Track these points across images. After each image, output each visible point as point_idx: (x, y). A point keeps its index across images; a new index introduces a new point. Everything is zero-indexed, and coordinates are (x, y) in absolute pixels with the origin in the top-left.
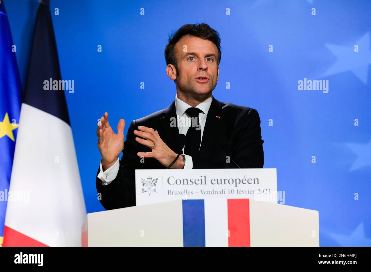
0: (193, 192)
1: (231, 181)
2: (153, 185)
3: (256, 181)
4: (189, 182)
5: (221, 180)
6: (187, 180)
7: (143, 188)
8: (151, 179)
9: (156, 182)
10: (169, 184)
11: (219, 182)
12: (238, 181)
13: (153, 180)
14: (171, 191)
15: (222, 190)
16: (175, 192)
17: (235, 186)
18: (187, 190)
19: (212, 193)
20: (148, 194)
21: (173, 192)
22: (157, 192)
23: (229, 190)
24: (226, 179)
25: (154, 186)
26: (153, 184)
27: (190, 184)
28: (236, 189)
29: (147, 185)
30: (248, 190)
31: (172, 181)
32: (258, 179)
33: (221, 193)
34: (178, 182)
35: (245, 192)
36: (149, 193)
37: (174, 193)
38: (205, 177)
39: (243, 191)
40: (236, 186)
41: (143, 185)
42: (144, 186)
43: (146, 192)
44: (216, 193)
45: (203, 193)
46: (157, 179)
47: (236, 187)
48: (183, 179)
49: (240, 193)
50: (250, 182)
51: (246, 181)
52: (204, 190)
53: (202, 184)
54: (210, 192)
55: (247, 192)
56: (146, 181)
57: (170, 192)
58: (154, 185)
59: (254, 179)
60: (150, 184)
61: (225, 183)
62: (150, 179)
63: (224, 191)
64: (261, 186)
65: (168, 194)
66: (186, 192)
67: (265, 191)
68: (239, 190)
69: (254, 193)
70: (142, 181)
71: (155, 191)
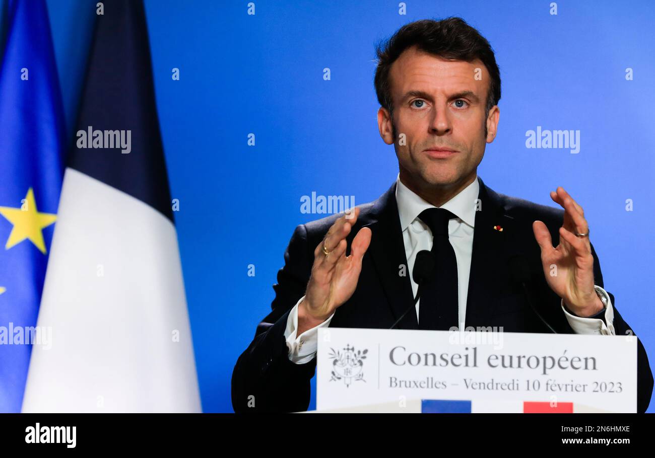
0: (445, 382)
1: (533, 362)
3: (590, 362)
4: (438, 360)
5: (511, 357)
6: (434, 356)
7: (333, 370)
8: (353, 349)
9: (364, 358)
10: (393, 365)
11: (507, 363)
12: (549, 363)
13: (356, 352)
14: (396, 379)
15: (513, 380)
16: (406, 382)
17: (542, 372)
18: (432, 378)
19: (490, 386)
20: (345, 383)
21: (400, 382)
22: (364, 381)
23: (528, 381)
24: (522, 356)
25: (358, 367)
26: (356, 362)
27: (441, 365)
28: (543, 380)
29: (343, 364)
30: (571, 383)
31: (400, 356)
32: (594, 359)
33: (511, 387)
34: (414, 359)
35: (564, 386)
36: (348, 381)
37: (403, 384)
38: (475, 349)
39: (559, 385)
40: (545, 373)
41: (335, 362)
42: (336, 366)
43: (339, 378)
44: (499, 386)
45: (470, 387)
46: (365, 352)
47: (545, 375)
48: (425, 353)
49: (553, 388)
50: (576, 364)
51: (567, 362)
52: (471, 380)
53: (467, 365)
54: (484, 384)
55: (569, 388)
56: (342, 355)
57: (395, 382)
58: (358, 364)
59: (586, 359)
60: (350, 360)
61: (519, 366)
62: (350, 351)
63: (518, 384)
64: (601, 375)
65: (391, 386)
66: (431, 383)
67: (609, 387)
68: (550, 383)
69: (584, 390)
70: (331, 354)
71: (360, 377)
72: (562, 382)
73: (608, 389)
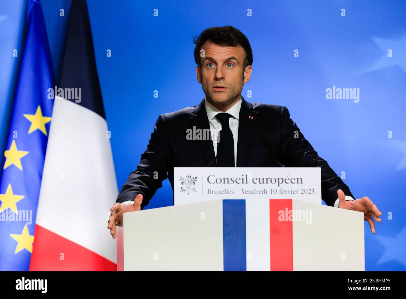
0: (233, 191)
1: (273, 181)
3: (300, 180)
4: (230, 181)
5: (263, 179)
6: (228, 179)
7: (182, 187)
8: (190, 177)
9: (196, 181)
10: (209, 183)
11: (261, 181)
12: (281, 181)
13: (192, 178)
14: (210, 190)
15: (264, 189)
18: (227, 189)
19: (254, 192)
20: (187, 193)
21: (212, 191)
22: (196, 191)
23: (271, 190)
24: (268, 178)
25: (194, 185)
26: (192, 183)
28: (278, 189)
29: (186, 184)
30: (291, 190)
31: (212, 180)
33: (263, 192)
34: (219, 181)
35: (288, 192)
36: (188, 192)
37: (214, 192)
38: (247, 175)
39: (285, 191)
40: (279, 186)
41: (182, 183)
42: (183, 185)
43: (184, 190)
44: (258, 192)
45: (245, 193)
46: (196, 178)
49: (283, 192)
50: (293, 181)
51: (289, 180)
52: (245, 189)
53: (243, 183)
54: (251, 191)
55: (290, 192)
56: (185, 180)
58: (193, 184)
59: (298, 179)
60: (189, 182)
61: (267, 183)
62: (189, 178)
63: (266, 191)
64: (305, 186)
65: (208, 193)
66: (227, 192)
67: (309, 191)
68: (281, 190)
69: (297, 193)
70: (180, 179)
71: (194, 189)
72: (287, 190)
73: (308, 193)
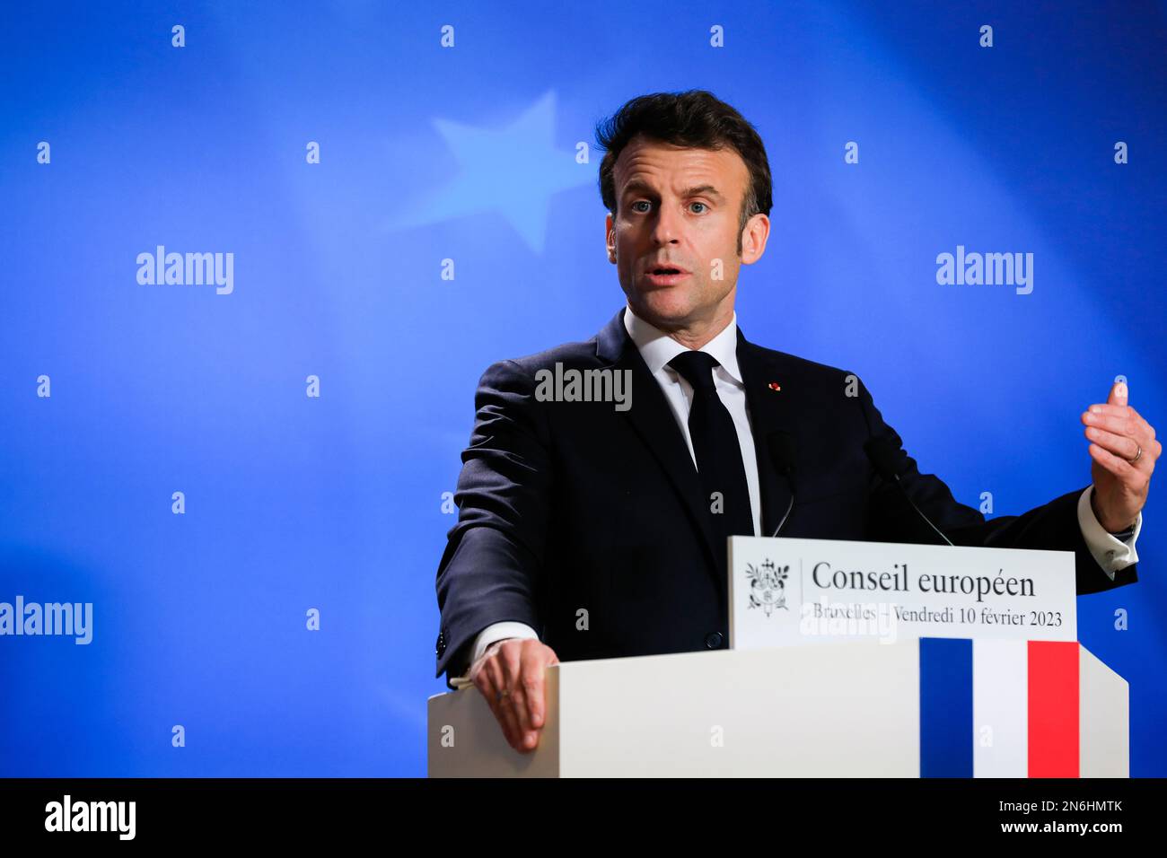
1: (967, 585)
2: (776, 586)
3: (1027, 585)
4: (867, 583)
5: (944, 578)
6: (861, 575)
7: (751, 593)
8: (772, 566)
9: (785, 577)
10: (817, 587)
11: (940, 587)
12: (984, 584)
13: (776, 569)
15: (947, 609)
17: (977, 598)
20: (765, 612)
22: (786, 608)
23: (963, 610)
24: (955, 576)
25: (780, 590)
26: (777, 583)
27: (869, 588)
28: (978, 608)
29: (761, 585)
30: (1008, 613)
31: (825, 576)
32: (1030, 581)
34: (840, 580)
35: (1001, 616)
36: (768, 609)
38: (905, 566)
40: (980, 600)
41: (754, 582)
42: (754, 589)
43: (758, 605)
44: (932, 615)
45: (901, 616)
46: (786, 569)
47: (980, 602)
48: (851, 571)
49: (989, 618)
50: (1013, 589)
51: (1003, 586)
53: (897, 588)
54: (916, 612)
55: (1006, 619)
56: (760, 574)
58: (779, 586)
59: (1023, 582)
60: (769, 581)
62: (770, 568)
63: (952, 613)
64: (1039, 603)
67: (1048, 617)
68: (985, 612)
69: (1022, 622)
70: (748, 572)
71: (781, 603)
72: (999, 611)
73: (1046, 623)
